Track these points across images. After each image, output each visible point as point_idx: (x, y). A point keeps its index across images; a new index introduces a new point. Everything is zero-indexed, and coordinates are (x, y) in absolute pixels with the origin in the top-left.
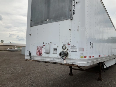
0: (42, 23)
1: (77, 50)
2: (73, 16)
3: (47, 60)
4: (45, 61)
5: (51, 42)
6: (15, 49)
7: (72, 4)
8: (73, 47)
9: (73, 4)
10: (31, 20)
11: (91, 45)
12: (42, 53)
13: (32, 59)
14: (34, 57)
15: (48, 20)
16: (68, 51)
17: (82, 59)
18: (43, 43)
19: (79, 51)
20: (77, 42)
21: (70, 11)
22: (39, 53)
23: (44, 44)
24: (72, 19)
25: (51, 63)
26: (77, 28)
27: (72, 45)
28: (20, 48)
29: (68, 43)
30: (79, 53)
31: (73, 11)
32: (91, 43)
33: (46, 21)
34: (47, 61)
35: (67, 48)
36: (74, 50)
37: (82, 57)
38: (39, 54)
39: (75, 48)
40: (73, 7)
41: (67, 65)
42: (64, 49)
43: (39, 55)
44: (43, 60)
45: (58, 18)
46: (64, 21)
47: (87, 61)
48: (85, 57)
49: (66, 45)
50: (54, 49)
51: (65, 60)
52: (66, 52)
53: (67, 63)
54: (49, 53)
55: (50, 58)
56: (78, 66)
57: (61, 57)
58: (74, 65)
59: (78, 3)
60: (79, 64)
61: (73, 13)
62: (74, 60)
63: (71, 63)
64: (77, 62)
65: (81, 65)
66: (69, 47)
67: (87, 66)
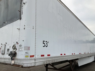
0: (2, 25)
1: (23, 49)
2: (22, 16)
5: (6, 43)
8: (20, 46)
15: (6, 23)
16: (17, 51)
17: (27, 58)
18: (2, 44)
19: (25, 50)
20: (23, 41)
26: (24, 27)
27: (20, 44)
30: (24, 53)
31: (22, 12)
36: (21, 50)
37: (27, 56)
40: (22, 8)
42: (14, 49)
45: (12, 19)
46: (16, 21)
47: (35, 61)
48: (31, 56)
49: (15, 44)
50: (8, 49)
51: (14, 61)
52: (15, 51)
53: (15, 64)
54: (4, 54)
55: (4, 59)
56: (22, 67)
57: (11, 58)
58: (20, 65)
59: (26, 4)
60: (23, 64)
61: (22, 13)
62: (21, 60)
63: (18, 64)
64: (22, 62)
65: (25, 65)
66: (17, 46)
67: (35, 66)
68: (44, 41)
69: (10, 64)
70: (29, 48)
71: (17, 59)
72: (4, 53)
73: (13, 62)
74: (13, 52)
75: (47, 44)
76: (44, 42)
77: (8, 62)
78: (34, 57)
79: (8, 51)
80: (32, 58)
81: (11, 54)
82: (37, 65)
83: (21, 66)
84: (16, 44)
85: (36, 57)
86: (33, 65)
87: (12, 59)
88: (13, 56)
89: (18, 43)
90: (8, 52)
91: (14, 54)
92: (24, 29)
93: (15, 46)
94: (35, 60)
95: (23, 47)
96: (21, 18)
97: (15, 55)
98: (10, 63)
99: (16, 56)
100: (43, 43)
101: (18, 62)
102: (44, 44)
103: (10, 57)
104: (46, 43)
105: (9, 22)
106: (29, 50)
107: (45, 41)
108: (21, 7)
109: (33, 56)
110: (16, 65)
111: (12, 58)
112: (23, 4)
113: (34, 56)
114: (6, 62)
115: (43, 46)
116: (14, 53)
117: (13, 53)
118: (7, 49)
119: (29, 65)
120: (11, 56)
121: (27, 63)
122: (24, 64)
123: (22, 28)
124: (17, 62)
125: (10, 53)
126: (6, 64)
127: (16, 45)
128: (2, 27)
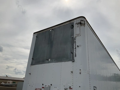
0: (43, 62)
2: (75, 58)
5: (51, 85)
6: (10, 83)
7: (73, 47)
9: (75, 47)
10: (33, 59)
11: (94, 89)
15: (49, 60)
18: (43, 85)
20: (80, 87)
21: (72, 53)
23: (43, 86)
24: (74, 61)
26: (79, 71)
27: (74, 89)
28: (15, 83)
29: (70, 87)
32: (94, 87)
33: (47, 61)
40: (75, 50)
45: (60, 58)
49: (67, 89)
61: (75, 55)
84: (69, 89)
89: (71, 88)
92: (80, 73)
105: (54, 60)
108: (73, 49)
112: (77, 47)
128: (42, 64)
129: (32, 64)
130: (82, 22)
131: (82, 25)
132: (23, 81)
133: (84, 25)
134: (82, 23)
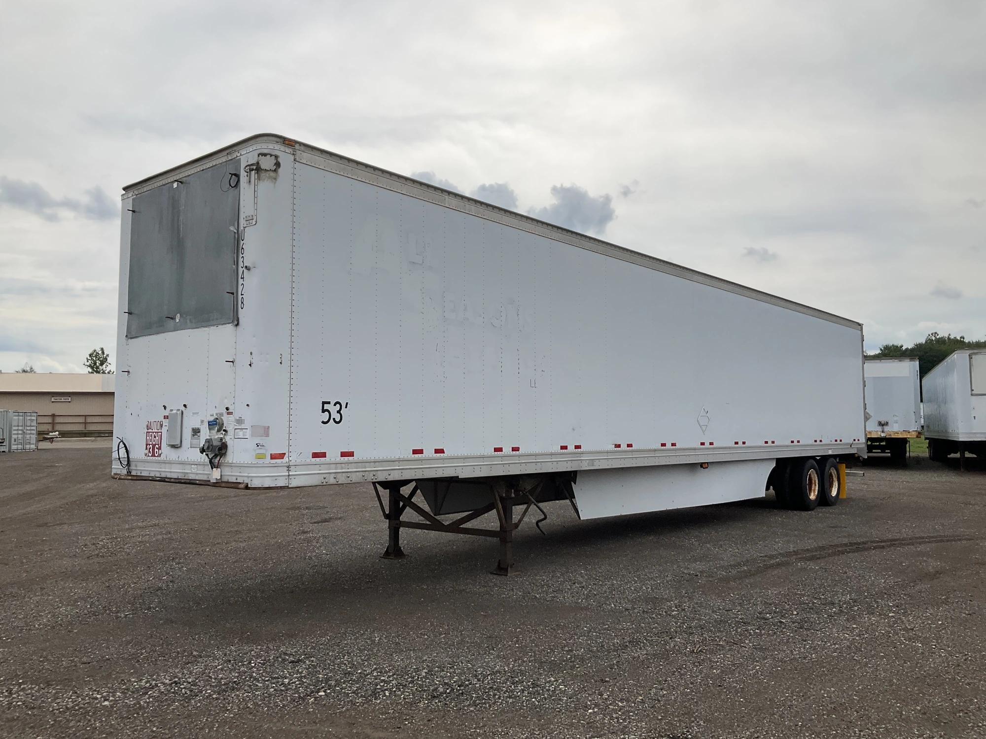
1: (248, 433)
2: (241, 313)
3: (175, 472)
4: (169, 475)
5: (185, 406)
7: (237, 271)
8: (239, 421)
9: (240, 271)
10: (129, 313)
12: (159, 448)
13: (133, 473)
14: (139, 464)
15: (178, 319)
16: (228, 439)
17: (261, 461)
18: (165, 407)
19: (253, 435)
20: (248, 405)
21: (233, 294)
22: (154, 446)
23: (167, 413)
24: (237, 325)
25: (185, 483)
26: (249, 358)
27: (236, 415)
29: (227, 409)
30: (251, 443)
31: (240, 297)
33: (172, 323)
34: (175, 476)
35: (225, 425)
36: (241, 434)
37: (260, 456)
38: (153, 450)
39: (243, 426)
40: (241, 281)
41: (223, 485)
42: (217, 431)
43: (153, 455)
44: (163, 475)
45: (204, 314)
46: (220, 327)
47: (289, 470)
48: (273, 457)
49: (222, 414)
50: (193, 429)
51: (219, 469)
52: (221, 439)
53: (225, 479)
54: (181, 446)
55: (182, 463)
56: (247, 487)
57: (207, 460)
58: (240, 483)
59: (253, 270)
60: (250, 479)
61: (240, 303)
62: (241, 466)
63: (233, 480)
64: (246, 475)
65: (256, 483)
66: (229, 422)
67: (290, 486)
68: (324, 403)
69: (206, 483)
70: (266, 432)
71: (231, 465)
72: (178, 442)
73: (216, 475)
74: (216, 439)
75: (339, 412)
76: (326, 407)
77: (197, 474)
78: (286, 459)
79: (193, 435)
80: (279, 461)
81: (208, 448)
82: (294, 483)
83: (242, 486)
84: (225, 415)
85: (294, 458)
86: (281, 483)
87: (213, 465)
88: (216, 456)
89: (230, 411)
90: (195, 441)
91: (220, 449)
92: (250, 365)
93: (222, 420)
94: (288, 467)
95: (247, 425)
96: (238, 320)
97: (223, 452)
98: (205, 478)
99: (225, 454)
100: (324, 411)
101: (233, 474)
102: (327, 413)
103: (204, 458)
104: (334, 409)
105: (191, 321)
106: (267, 436)
107: (332, 403)
108: (236, 276)
109: (282, 456)
110: (228, 482)
111: (211, 462)
112: (245, 271)
113: (287, 455)
114: (192, 477)
115: (323, 422)
116: (219, 444)
117: (216, 443)
118: (191, 430)
119: (268, 483)
120: (207, 455)
121: (261, 478)
122: (253, 479)
123: (243, 360)
124: (230, 474)
125: (207, 445)
126: (191, 482)
127: (225, 418)
128: (158, 333)
129: (130, 336)
130: (267, 163)
131: (263, 174)
132: (113, 394)
133: (270, 177)
134: (263, 167)
